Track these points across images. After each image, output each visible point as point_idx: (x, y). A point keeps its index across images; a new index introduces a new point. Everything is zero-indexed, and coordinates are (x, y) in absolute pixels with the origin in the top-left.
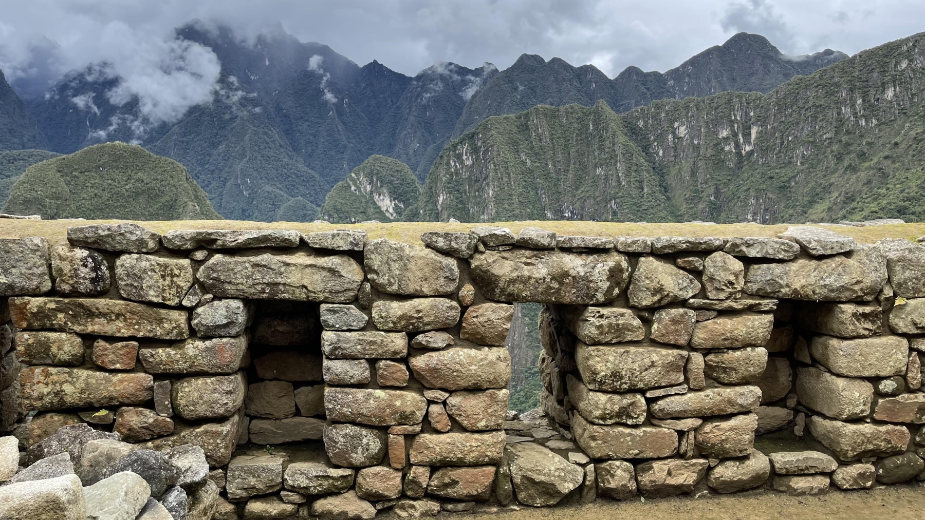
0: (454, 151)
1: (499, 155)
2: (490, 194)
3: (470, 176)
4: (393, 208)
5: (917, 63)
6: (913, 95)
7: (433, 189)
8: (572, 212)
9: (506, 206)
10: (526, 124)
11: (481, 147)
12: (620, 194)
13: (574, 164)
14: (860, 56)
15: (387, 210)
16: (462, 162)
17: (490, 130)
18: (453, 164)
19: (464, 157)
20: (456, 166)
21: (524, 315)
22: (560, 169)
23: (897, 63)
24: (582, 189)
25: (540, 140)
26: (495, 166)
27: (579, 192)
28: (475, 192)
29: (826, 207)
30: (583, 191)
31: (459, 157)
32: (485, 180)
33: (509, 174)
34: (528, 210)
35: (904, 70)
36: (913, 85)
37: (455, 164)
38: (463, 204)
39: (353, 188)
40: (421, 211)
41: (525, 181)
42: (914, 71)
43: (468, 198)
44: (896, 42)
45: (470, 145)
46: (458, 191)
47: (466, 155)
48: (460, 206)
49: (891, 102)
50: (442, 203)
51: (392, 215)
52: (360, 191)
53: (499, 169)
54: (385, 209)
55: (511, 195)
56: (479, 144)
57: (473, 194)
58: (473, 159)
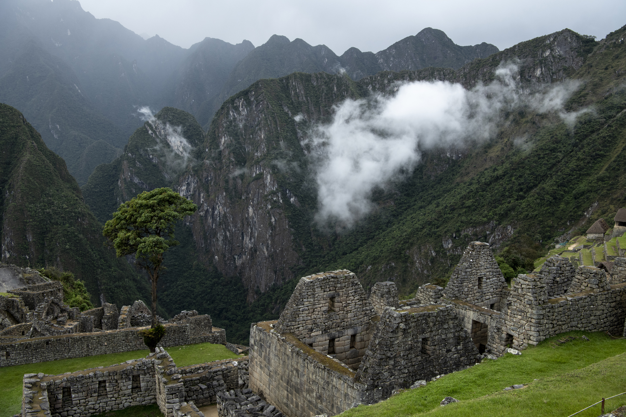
0: (233, 104)
1: (268, 107)
2: (262, 137)
3: (245, 123)
4: (183, 148)
5: (556, 52)
6: (553, 73)
7: (216, 133)
9: (275, 146)
10: (287, 85)
11: (253, 101)
13: (324, 116)
14: (519, 46)
15: (178, 149)
16: (239, 113)
17: (260, 88)
19: (241, 109)
20: (234, 116)
21: (291, 227)
22: (313, 119)
23: (544, 52)
25: (298, 97)
26: (265, 116)
28: (250, 135)
29: (500, 149)
31: (236, 109)
32: (257, 126)
33: (276, 121)
35: (547, 57)
36: (553, 67)
37: (233, 114)
38: (240, 144)
39: (150, 132)
40: (207, 150)
41: (288, 128)
42: (553, 57)
43: (245, 139)
44: (542, 37)
45: (245, 100)
46: (236, 134)
47: (242, 107)
48: (238, 146)
49: (539, 78)
50: (224, 143)
51: (182, 153)
52: (156, 134)
53: (268, 118)
54: (176, 148)
55: (278, 138)
56: (252, 99)
57: (248, 137)
58: (247, 111)
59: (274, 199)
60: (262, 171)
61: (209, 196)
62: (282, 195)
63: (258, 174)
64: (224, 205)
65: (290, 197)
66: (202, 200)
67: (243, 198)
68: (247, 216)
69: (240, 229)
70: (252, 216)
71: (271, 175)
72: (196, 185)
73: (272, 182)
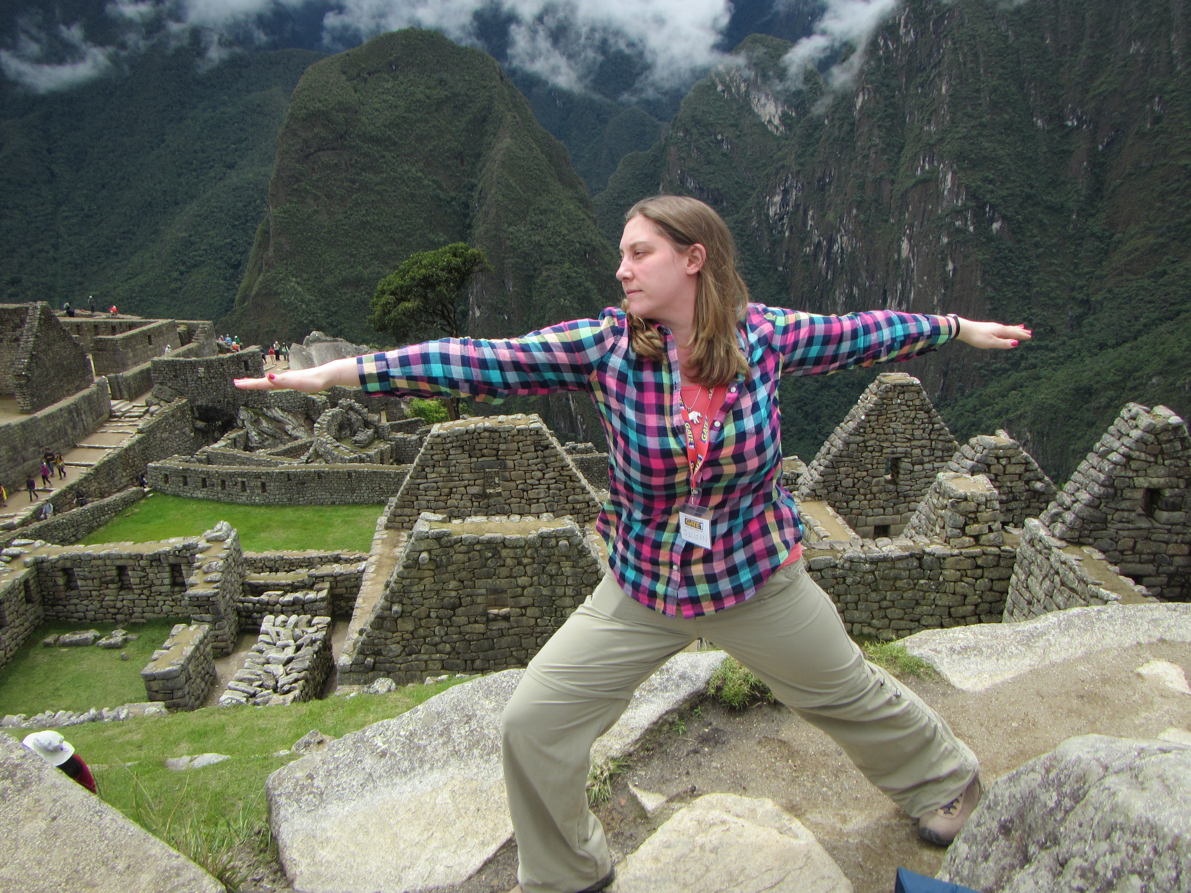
0: (886, 21)
1: (963, 24)
2: (944, 91)
3: (909, 62)
4: (780, 119)
8: (1079, 119)
9: (969, 109)
11: (931, 13)
12: (1171, 87)
13: (1092, 36)
15: (770, 122)
16: (897, 40)
18: (882, 43)
19: (902, 31)
20: (887, 45)
21: (987, 283)
22: (1065, 46)
24: (1102, 79)
26: (954, 43)
27: (1096, 83)
28: (917, 88)
30: (1103, 83)
31: (893, 31)
32: (935, 66)
33: (976, 55)
34: (1006, 116)
37: (886, 43)
38: (895, 108)
39: (720, 88)
40: (826, 122)
41: (1003, 68)
43: (905, 97)
46: (888, 86)
47: (905, 26)
48: (891, 111)
50: (862, 107)
51: (777, 129)
52: (730, 92)
53: (961, 48)
54: (767, 118)
55: (978, 91)
56: (929, 8)
57: (912, 91)
58: (916, 34)
59: (958, 223)
60: (936, 163)
61: (824, 216)
62: (975, 216)
63: (928, 172)
64: (852, 235)
65: (992, 220)
66: (810, 222)
67: (892, 221)
68: (896, 257)
69: (880, 283)
70: (907, 258)
71: (954, 173)
72: (800, 194)
73: (956, 189)
